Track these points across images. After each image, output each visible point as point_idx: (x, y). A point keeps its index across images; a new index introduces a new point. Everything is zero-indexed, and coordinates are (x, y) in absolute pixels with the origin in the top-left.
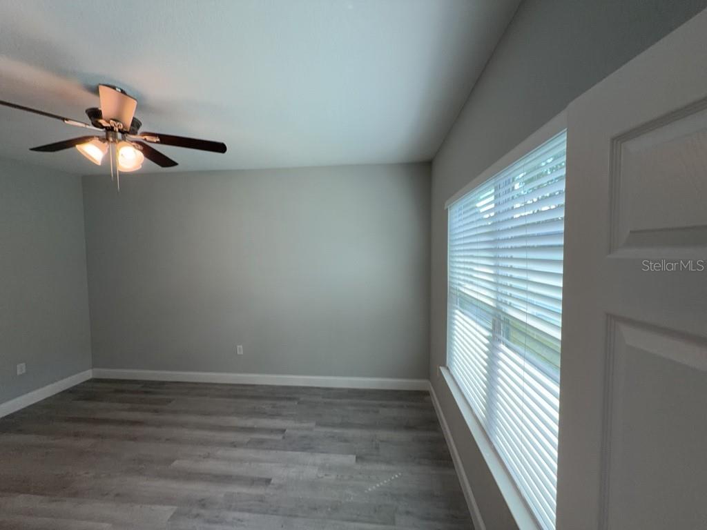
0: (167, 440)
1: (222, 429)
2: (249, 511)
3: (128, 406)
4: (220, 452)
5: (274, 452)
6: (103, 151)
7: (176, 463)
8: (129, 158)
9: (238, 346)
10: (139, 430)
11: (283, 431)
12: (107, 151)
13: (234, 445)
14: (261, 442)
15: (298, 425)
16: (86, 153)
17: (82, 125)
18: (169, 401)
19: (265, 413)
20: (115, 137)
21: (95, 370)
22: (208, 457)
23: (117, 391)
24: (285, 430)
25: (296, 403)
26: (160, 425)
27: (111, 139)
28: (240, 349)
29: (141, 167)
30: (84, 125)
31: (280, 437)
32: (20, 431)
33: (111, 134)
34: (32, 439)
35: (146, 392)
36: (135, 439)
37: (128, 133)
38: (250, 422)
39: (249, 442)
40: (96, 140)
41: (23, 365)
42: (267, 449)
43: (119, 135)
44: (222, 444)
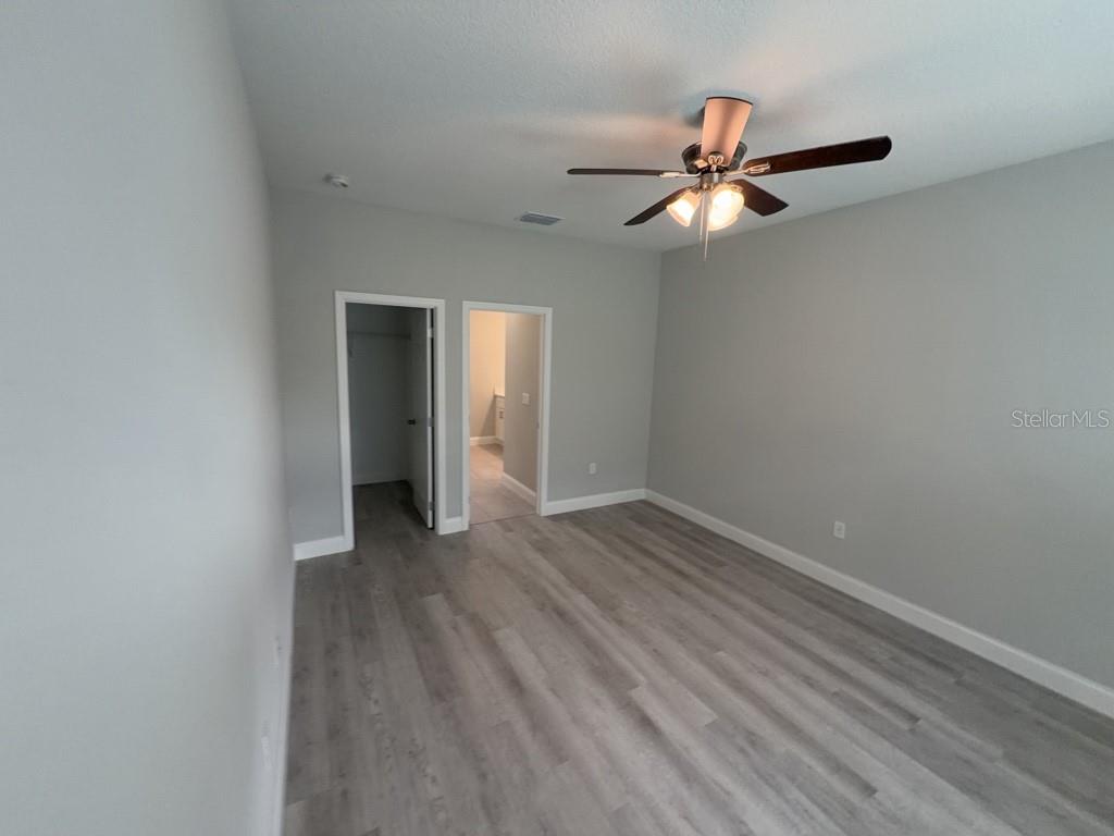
0: (714, 616)
1: (791, 644)
2: (825, 811)
3: (675, 548)
4: (785, 679)
5: (886, 744)
6: (694, 206)
7: (721, 654)
8: (726, 207)
9: (837, 523)
10: (685, 586)
11: (913, 718)
12: (698, 204)
13: (809, 682)
14: (864, 710)
15: (951, 726)
16: (676, 213)
17: (676, 176)
18: (720, 564)
19: (872, 660)
20: (711, 180)
21: (650, 491)
22: (765, 674)
23: (666, 525)
24: (917, 719)
25: (952, 680)
26: (708, 591)
27: (705, 186)
28: (840, 529)
29: (736, 219)
30: (677, 174)
31: (904, 726)
32: (587, 531)
33: (706, 176)
34: (593, 543)
35: (696, 540)
36: (678, 593)
37: (727, 169)
38: (843, 661)
39: (836, 694)
40: (689, 193)
41: (593, 464)
42: (872, 729)
43: (716, 175)
44: (789, 667)
